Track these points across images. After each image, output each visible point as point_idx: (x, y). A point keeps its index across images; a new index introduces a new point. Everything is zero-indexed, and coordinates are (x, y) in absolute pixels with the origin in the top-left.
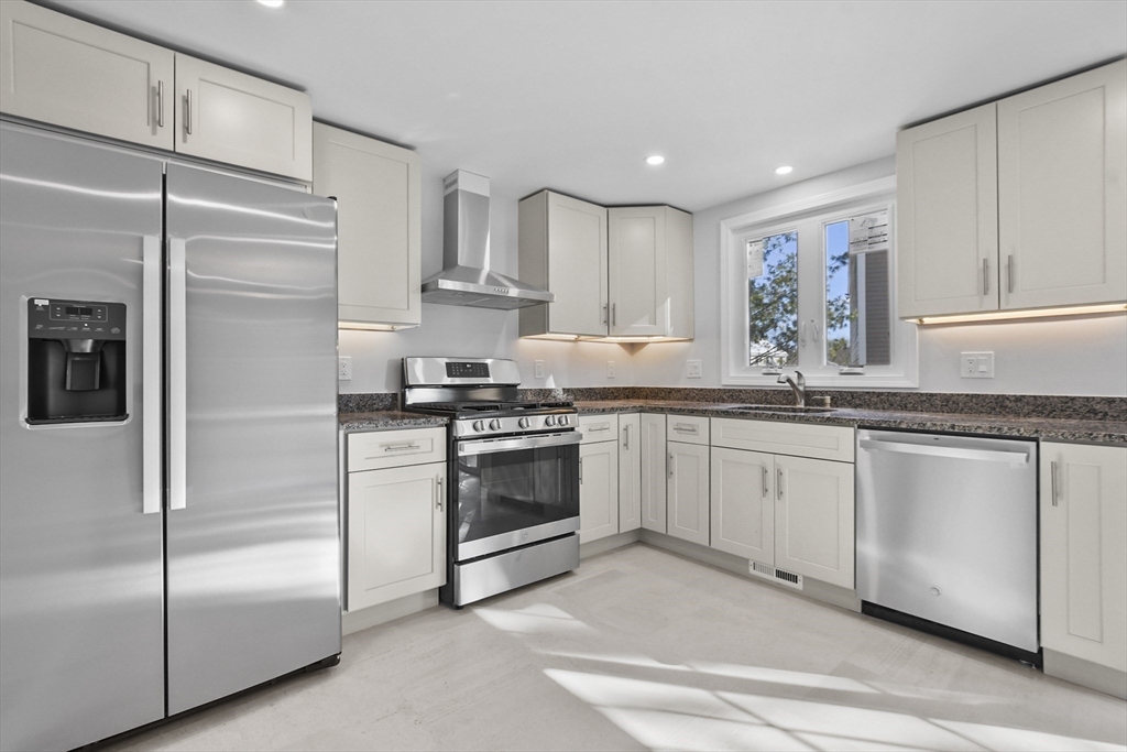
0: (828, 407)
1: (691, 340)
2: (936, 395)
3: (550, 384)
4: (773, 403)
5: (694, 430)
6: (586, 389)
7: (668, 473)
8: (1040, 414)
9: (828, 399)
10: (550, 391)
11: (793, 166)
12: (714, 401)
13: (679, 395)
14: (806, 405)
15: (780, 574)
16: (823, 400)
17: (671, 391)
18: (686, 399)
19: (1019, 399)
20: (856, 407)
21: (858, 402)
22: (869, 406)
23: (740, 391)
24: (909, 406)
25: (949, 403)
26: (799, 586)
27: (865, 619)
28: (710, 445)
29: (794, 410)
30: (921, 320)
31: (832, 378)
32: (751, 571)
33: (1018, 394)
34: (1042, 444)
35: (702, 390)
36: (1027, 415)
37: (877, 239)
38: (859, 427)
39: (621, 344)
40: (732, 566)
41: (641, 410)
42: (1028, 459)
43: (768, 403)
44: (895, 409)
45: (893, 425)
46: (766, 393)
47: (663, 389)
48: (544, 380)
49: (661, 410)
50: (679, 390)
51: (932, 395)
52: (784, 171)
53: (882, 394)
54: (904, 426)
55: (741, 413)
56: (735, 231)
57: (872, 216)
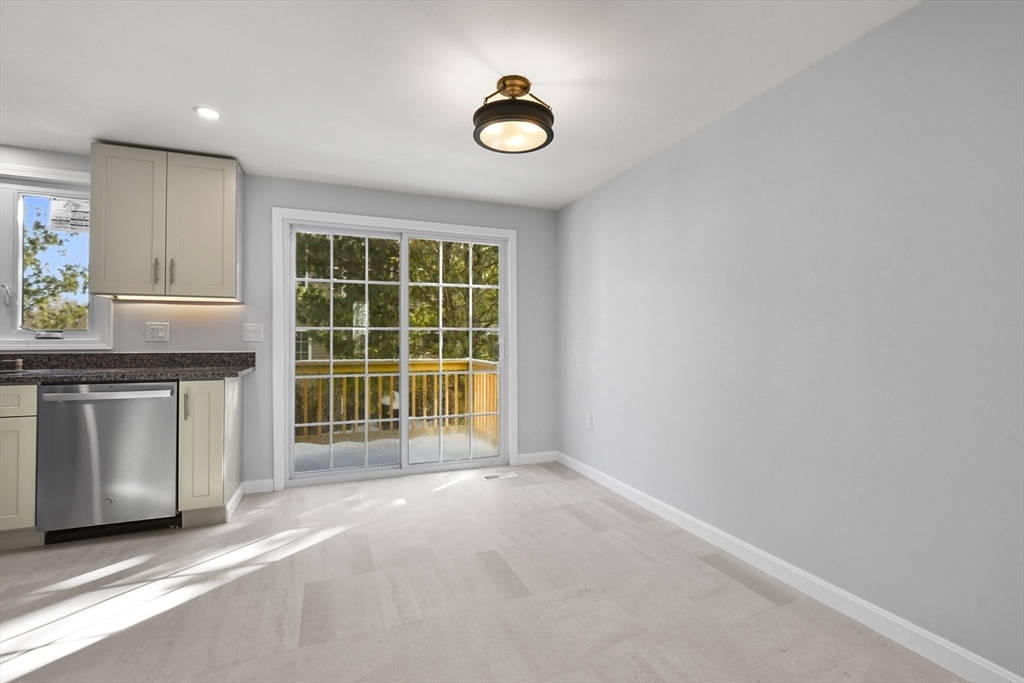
0: (20, 369)
2: (126, 354)
8: (195, 365)
9: (20, 362)
16: (14, 363)
19: (183, 355)
20: (53, 367)
21: (54, 363)
22: (66, 367)
24: (104, 364)
25: (137, 360)
30: (116, 297)
31: (27, 342)
33: (183, 352)
34: (181, 383)
36: (188, 366)
37: (79, 222)
38: (43, 384)
42: (172, 394)
44: (92, 368)
51: (123, 355)
53: (78, 355)
54: (83, 379)
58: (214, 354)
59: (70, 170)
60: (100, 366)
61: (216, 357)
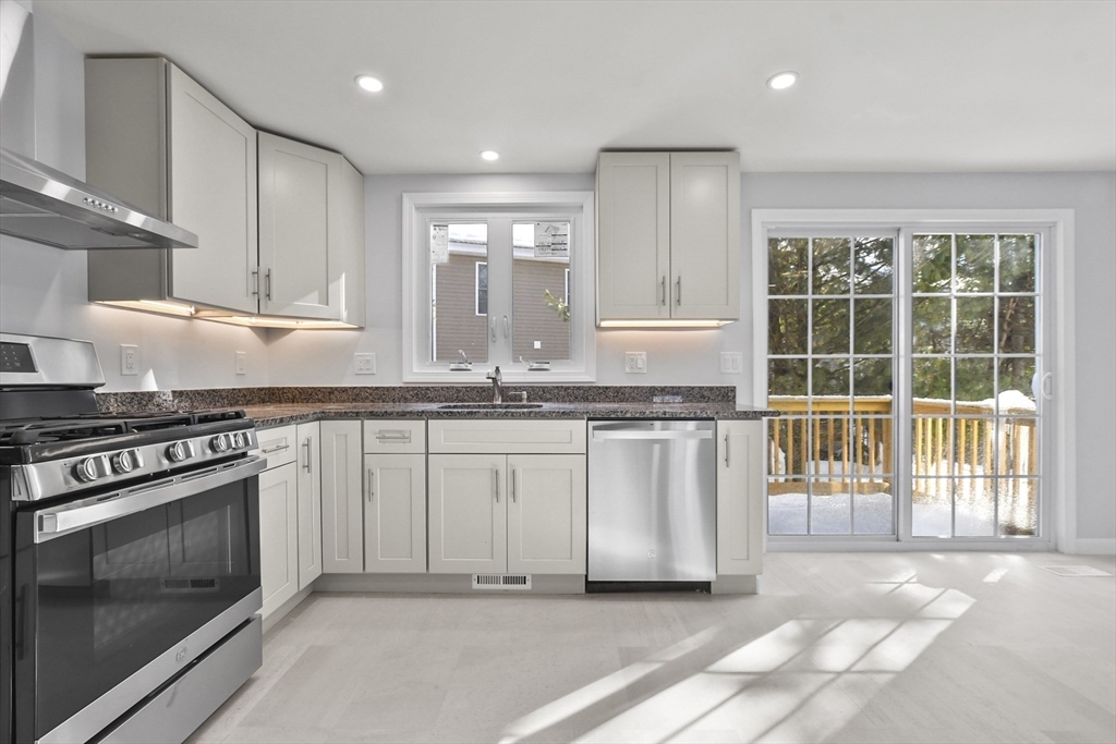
0: (525, 402)
1: (361, 329)
2: (610, 387)
3: (150, 384)
4: (465, 401)
5: (404, 438)
6: (208, 391)
7: (366, 493)
9: (524, 395)
10: (151, 395)
11: (499, 153)
12: (394, 401)
13: (344, 396)
14: (503, 401)
15: (508, 580)
16: (520, 396)
17: (332, 391)
18: (354, 400)
19: (663, 388)
21: (548, 396)
23: (428, 388)
24: (590, 398)
25: (619, 394)
26: (528, 586)
27: (592, 598)
28: (427, 453)
29: (494, 407)
31: (524, 374)
32: (475, 586)
34: (719, 422)
35: (377, 388)
37: (559, 246)
38: (589, 419)
39: (255, 329)
40: (453, 587)
41: (322, 417)
43: (459, 401)
45: (620, 415)
46: (458, 390)
47: (319, 389)
48: (138, 377)
49: (357, 416)
50: (345, 390)
51: (607, 388)
52: (490, 156)
53: (568, 388)
54: (628, 415)
55: (468, 413)
56: (419, 208)
57: (554, 224)
58: (693, 388)
59: (553, 190)
60: (586, 399)
61: (696, 391)
